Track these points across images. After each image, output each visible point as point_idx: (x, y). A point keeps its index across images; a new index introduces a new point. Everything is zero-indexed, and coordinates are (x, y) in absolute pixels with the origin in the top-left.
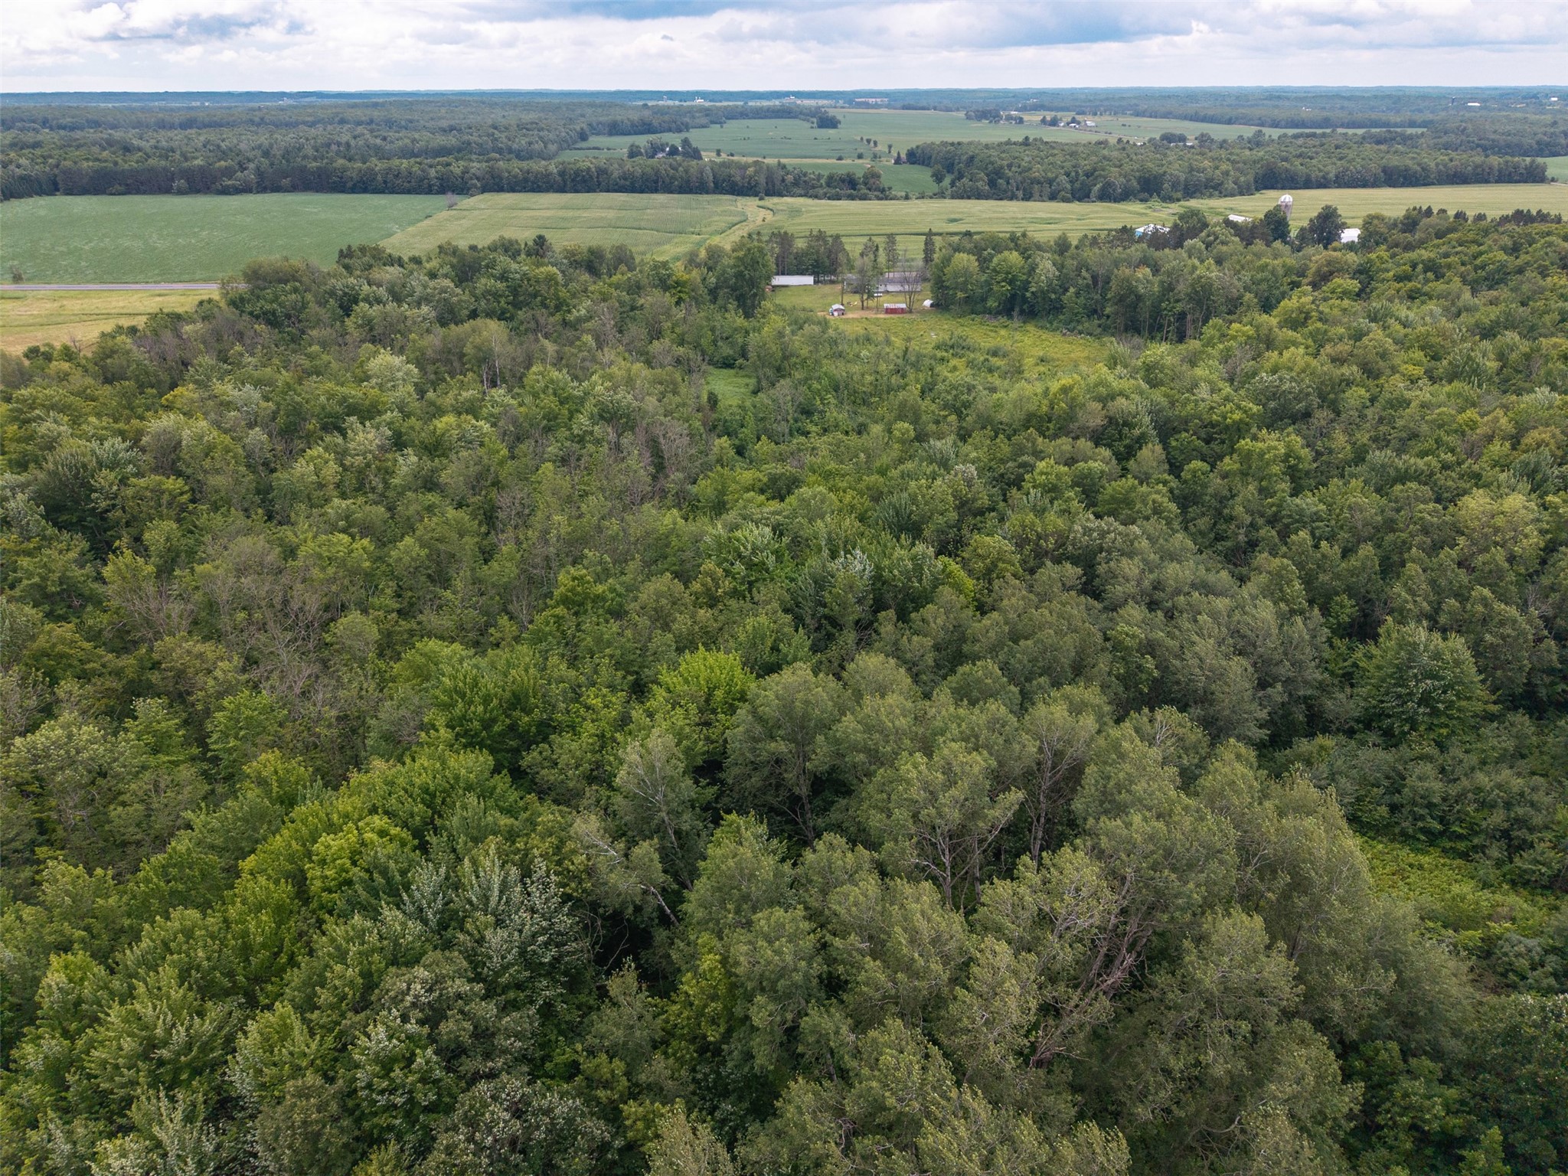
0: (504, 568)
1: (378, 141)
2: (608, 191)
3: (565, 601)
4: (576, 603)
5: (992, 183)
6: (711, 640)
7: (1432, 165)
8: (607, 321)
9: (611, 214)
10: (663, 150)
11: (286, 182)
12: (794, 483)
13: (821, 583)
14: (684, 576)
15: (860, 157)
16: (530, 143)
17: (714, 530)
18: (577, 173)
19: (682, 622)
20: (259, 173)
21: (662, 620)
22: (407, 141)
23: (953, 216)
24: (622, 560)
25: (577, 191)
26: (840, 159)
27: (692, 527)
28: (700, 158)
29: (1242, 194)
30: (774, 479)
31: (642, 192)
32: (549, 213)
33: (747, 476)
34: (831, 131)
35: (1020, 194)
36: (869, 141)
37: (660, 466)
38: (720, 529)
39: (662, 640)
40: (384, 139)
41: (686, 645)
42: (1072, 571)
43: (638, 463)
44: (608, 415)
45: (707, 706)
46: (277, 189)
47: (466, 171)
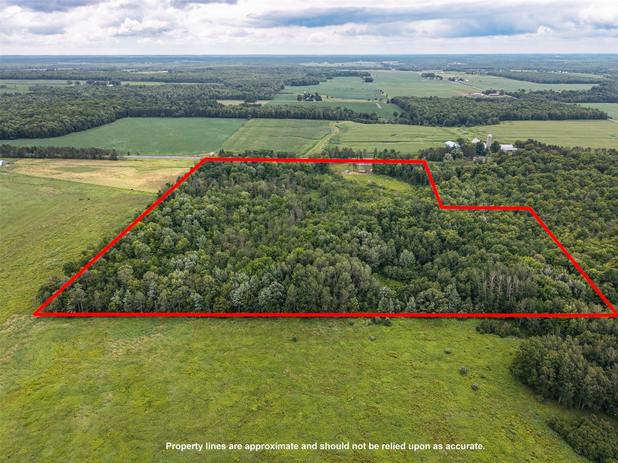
0: (270, 235)
1: (217, 93)
2: (290, 118)
3: (280, 240)
4: (282, 241)
5: (412, 118)
6: (300, 246)
7: (566, 112)
8: (287, 180)
9: (290, 130)
10: (309, 96)
11: (193, 114)
12: (319, 222)
13: (317, 239)
14: (298, 238)
15: (376, 99)
16: (265, 94)
17: (303, 230)
18: (281, 112)
19: (296, 244)
20: (185, 111)
21: (293, 244)
22: (226, 93)
23: (394, 134)
24: (289, 235)
25: (280, 118)
26: (369, 100)
27: (300, 230)
28: (321, 100)
29: (494, 124)
30: (316, 221)
31: (300, 119)
32: (272, 129)
33: (311, 221)
34: (370, 84)
35: (420, 123)
36: (381, 91)
37: (296, 217)
38: (304, 231)
39: (293, 246)
40: (219, 92)
41: (296, 247)
42: (358, 240)
43: (292, 217)
44: (287, 207)
45: (298, 254)
46: (190, 116)
47: (247, 111)
